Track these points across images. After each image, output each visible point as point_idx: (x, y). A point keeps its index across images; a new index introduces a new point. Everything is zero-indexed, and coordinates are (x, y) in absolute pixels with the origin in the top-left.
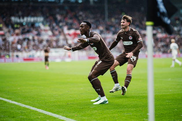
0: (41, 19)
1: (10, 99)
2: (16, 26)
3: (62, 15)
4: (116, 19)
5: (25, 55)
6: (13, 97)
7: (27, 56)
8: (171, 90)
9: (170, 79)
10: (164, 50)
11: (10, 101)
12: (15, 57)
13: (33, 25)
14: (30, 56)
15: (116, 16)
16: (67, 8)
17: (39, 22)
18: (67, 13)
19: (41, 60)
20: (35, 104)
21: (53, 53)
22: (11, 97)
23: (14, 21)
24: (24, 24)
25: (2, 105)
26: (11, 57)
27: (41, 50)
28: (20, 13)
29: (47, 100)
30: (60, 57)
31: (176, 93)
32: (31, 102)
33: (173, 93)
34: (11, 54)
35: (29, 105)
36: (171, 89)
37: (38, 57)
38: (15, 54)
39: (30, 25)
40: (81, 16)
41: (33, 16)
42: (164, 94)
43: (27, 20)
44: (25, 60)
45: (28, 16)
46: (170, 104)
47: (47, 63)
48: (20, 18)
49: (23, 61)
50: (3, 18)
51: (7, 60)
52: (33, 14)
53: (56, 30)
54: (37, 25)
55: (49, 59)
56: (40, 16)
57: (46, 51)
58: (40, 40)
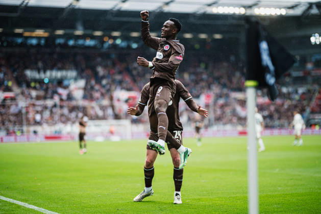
0: (72, 74)
1: (26, 201)
2: (33, 84)
3: (105, 67)
4: (190, 74)
5: (46, 130)
6: (31, 197)
7: (51, 132)
8: (280, 188)
9: (277, 170)
10: (267, 123)
11: (27, 204)
12: (32, 134)
13: (60, 83)
14: (56, 132)
15: (192, 70)
16: (113, 56)
17: (70, 79)
18: (114, 64)
19: (72, 138)
20: (66, 209)
21: (92, 128)
22: (27, 198)
23: (31, 76)
24: (46, 81)
25: (13, 211)
26: (25, 134)
27: (74, 122)
28: (40, 64)
29: (85, 203)
30: (102, 134)
31: (288, 193)
32: (59, 206)
33: (283, 193)
34: (25, 128)
35: (56, 212)
36: (280, 186)
37: (69, 133)
38: (32, 129)
39: (55, 83)
40: (135, 68)
41: (60, 69)
42: (269, 193)
43: (51, 75)
44: (47, 138)
45: (52, 68)
46: (279, 210)
47: (83, 143)
48: (39, 72)
49: (44, 140)
50: (14, 71)
51: (18, 138)
52: (60, 65)
53: (97, 91)
54: (66, 83)
55: (86, 138)
56: (71, 69)
57: (82, 124)
58: (71, 106)
